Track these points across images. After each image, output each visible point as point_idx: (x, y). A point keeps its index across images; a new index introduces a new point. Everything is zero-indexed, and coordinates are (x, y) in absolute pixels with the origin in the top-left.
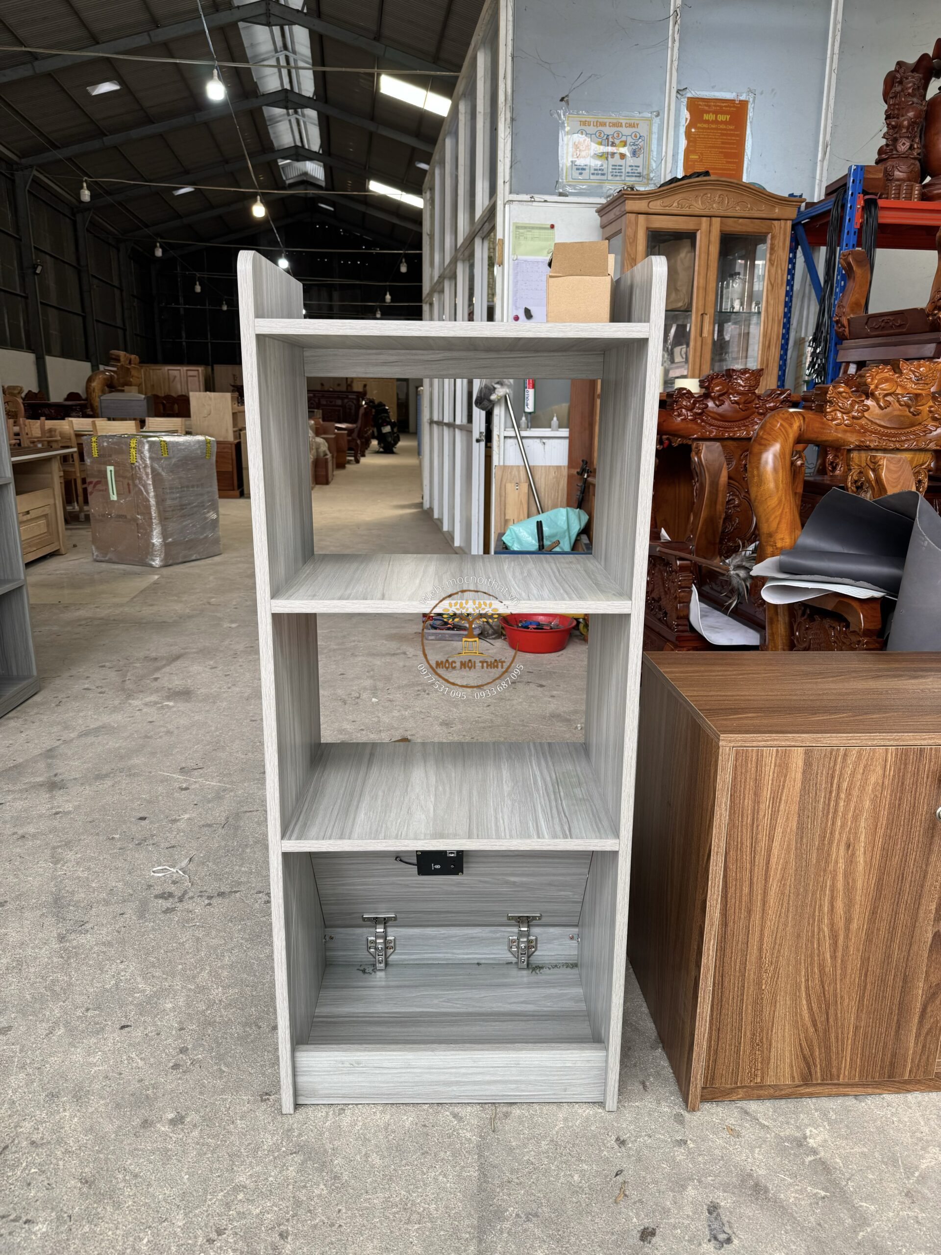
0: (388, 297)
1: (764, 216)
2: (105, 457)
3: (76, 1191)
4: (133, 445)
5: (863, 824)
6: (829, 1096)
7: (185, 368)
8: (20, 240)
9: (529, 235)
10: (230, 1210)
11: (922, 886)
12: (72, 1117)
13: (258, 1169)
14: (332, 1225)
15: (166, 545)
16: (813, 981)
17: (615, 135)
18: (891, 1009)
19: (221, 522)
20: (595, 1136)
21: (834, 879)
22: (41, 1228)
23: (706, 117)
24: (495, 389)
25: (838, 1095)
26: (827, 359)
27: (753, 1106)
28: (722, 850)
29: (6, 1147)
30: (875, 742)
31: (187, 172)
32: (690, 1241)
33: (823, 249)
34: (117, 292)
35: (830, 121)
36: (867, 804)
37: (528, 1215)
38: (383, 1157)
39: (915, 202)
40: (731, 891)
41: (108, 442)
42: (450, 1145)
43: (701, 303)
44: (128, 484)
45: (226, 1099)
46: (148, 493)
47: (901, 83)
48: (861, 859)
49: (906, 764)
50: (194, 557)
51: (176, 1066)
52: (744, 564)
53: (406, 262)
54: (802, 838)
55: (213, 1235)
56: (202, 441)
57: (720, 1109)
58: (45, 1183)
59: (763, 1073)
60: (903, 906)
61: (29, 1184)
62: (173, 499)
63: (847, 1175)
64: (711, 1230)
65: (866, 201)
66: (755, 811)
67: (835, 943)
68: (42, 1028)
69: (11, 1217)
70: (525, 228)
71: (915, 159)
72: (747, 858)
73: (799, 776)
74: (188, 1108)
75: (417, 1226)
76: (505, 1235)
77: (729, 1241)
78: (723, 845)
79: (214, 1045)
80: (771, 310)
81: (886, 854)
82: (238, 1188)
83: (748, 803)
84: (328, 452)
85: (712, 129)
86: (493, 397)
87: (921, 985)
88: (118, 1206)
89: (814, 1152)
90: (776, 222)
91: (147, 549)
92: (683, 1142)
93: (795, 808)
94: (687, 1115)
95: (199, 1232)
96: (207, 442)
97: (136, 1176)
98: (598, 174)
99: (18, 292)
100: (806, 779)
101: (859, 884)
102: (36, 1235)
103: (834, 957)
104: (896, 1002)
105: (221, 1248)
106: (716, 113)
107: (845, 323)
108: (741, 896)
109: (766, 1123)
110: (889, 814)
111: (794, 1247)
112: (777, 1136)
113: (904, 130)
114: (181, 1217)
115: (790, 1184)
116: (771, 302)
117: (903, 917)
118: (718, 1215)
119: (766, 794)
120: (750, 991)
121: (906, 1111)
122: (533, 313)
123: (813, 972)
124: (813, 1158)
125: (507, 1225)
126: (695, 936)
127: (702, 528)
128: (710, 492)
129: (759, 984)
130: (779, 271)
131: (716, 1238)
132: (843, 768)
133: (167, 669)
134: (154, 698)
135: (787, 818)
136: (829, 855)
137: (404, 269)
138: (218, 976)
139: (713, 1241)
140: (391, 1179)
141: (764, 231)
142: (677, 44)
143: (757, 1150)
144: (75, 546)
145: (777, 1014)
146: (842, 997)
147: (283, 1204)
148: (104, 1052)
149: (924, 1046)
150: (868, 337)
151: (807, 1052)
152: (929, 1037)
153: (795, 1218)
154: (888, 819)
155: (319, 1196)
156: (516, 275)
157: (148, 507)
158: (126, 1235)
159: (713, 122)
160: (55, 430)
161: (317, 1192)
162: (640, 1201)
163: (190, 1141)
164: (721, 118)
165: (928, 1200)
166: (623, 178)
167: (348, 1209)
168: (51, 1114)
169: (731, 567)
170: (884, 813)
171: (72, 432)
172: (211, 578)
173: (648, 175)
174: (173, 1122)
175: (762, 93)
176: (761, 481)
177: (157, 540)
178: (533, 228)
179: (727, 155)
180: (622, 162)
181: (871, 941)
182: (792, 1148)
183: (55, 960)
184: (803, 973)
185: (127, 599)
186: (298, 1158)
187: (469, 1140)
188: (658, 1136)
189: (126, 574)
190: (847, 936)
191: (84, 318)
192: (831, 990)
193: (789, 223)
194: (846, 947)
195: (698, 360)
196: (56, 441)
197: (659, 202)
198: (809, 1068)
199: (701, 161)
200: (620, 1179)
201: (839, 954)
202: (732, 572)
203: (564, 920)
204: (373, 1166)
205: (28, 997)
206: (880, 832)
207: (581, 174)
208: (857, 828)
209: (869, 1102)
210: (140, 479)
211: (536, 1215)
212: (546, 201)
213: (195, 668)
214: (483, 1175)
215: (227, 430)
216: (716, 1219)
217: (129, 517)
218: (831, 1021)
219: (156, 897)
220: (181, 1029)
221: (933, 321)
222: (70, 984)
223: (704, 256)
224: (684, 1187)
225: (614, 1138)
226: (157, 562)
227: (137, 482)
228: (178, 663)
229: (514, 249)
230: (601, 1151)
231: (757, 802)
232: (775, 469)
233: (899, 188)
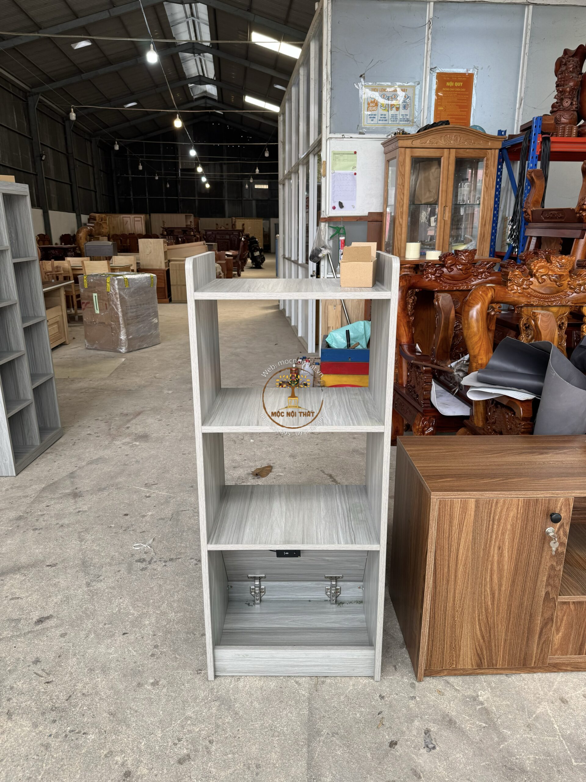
0: (257, 171)
1: (482, 147)
2: (92, 288)
3: (107, 719)
4: (108, 281)
5: (507, 537)
6: (492, 674)
7: (133, 216)
8: (32, 139)
9: (342, 158)
10: (184, 729)
11: (539, 568)
12: (102, 681)
13: (197, 708)
14: (235, 737)
15: (128, 340)
16: (482, 615)
17: (393, 97)
18: (523, 630)
19: (160, 325)
20: (368, 694)
21: (492, 564)
22: (91, 737)
23: (448, 84)
24: (321, 250)
25: (497, 674)
26: (519, 232)
27: (452, 679)
28: (433, 550)
29: (70, 696)
30: (512, 496)
31: (132, 93)
32: (415, 748)
33: (519, 162)
34: (91, 169)
35: (523, 85)
36: (509, 527)
37: (333, 733)
38: (260, 703)
39: (574, 138)
40: (438, 571)
41: (93, 279)
42: (294, 697)
43: (444, 200)
44: (106, 304)
45: (179, 673)
46: (118, 310)
47: (565, 64)
48: (506, 554)
49: (529, 507)
50: (145, 346)
51: (153, 655)
52: (462, 368)
53: (268, 150)
54: (475, 544)
55: (176, 741)
56: (149, 277)
57: (434, 680)
58: (92, 714)
59: (456, 663)
60: (529, 578)
61: (84, 715)
62: (132, 312)
63: (498, 716)
64: (425, 742)
65: (543, 138)
66: (450, 530)
67: (493, 597)
68: (83, 634)
69: (76, 731)
70: (339, 154)
71: (574, 111)
72: (446, 553)
73: (473, 513)
74: (160, 677)
75: (277, 738)
76: (321, 743)
77: (434, 748)
78: (434, 548)
79: (171, 644)
80: (486, 203)
81: (520, 552)
82: (187, 718)
83: (446, 526)
84: (221, 272)
85: (452, 91)
86: (320, 255)
87: (539, 618)
88: (128, 726)
89: (482, 703)
90: (489, 151)
91: (117, 343)
92: (414, 698)
93: (471, 529)
94: (417, 684)
95: (169, 740)
96: (151, 278)
97: (136, 711)
98: (382, 120)
99: (31, 172)
100: (476, 515)
101: (506, 567)
102: (89, 740)
103: (493, 604)
104: (526, 627)
105: (180, 747)
106: (454, 82)
107: (530, 212)
108: (443, 573)
109: (458, 688)
110: (520, 532)
111: (467, 752)
112: (463, 695)
113: (567, 94)
114: (160, 732)
115: (468, 720)
116: (486, 198)
117: (529, 584)
118: (430, 735)
119: (456, 522)
120: (449, 620)
121: (532, 683)
122: (344, 205)
123: (482, 612)
124: (481, 707)
125: (322, 738)
126: (421, 593)
127: (440, 344)
128: (444, 323)
129: (454, 617)
130: (491, 179)
131: (427, 747)
132: (495, 509)
133: (134, 421)
134: (127, 440)
135: (467, 534)
136: (489, 553)
137: (267, 155)
138: (172, 606)
139: (426, 748)
140: (264, 715)
141: (482, 156)
142: (430, 41)
143: (452, 702)
144: (74, 338)
145: (463, 632)
146: (497, 624)
147: (210, 726)
148: (116, 648)
149: (542, 650)
150: (543, 222)
151: (479, 652)
152: (544, 645)
153: (469, 737)
154: (520, 534)
155: (228, 723)
156: (334, 182)
157: (118, 318)
158: (134, 741)
159: (452, 87)
160: (60, 267)
161: (227, 720)
162: (390, 728)
163: (162, 694)
164: (457, 84)
165: (538, 729)
166: (398, 122)
167: (243, 729)
168: (91, 679)
169: (455, 370)
170: (518, 532)
171: (70, 268)
172: (155, 360)
173: (413, 120)
174: (153, 684)
175: (482, 69)
176: (469, 328)
177: (123, 337)
178: (344, 154)
179: (461, 107)
180: (397, 113)
181: (512, 596)
182: (470, 702)
183: (86, 597)
184: (477, 612)
185: (108, 375)
186: (217, 703)
187: (304, 695)
188: (401, 694)
189: (106, 358)
190: (499, 593)
191: (71, 186)
192: (492, 621)
193: (497, 151)
194: (499, 599)
195: (442, 234)
196: (61, 274)
197: (419, 141)
198: (481, 660)
199: (445, 111)
200: (380, 716)
201: (496, 603)
202: (455, 373)
203: (355, 578)
204: (255, 708)
205: (74, 617)
206: (516, 541)
207: (372, 120)
208: (504, 539)
209: (513, 678)
210: (113, 301)
211: (337, 734)
212: (351, 138)
213: (150, 421)
214: (311, 713)
215: (161, 262)
216: (428, 737)
217: (106, 323)
218: (492, 636)
219: (137, 561)
220: (154, 635)
221: (580, 217)
222: (95, 610)
223: (445, 172)
224: (413, 721)
225: (378, 695)
226: (123, 350)
227: (111, 303)
228: (140, 417)
229: (333, 167)
230: (371, 702)
231: (451, 525)
232: (477, 320)
233: (564, 129)
